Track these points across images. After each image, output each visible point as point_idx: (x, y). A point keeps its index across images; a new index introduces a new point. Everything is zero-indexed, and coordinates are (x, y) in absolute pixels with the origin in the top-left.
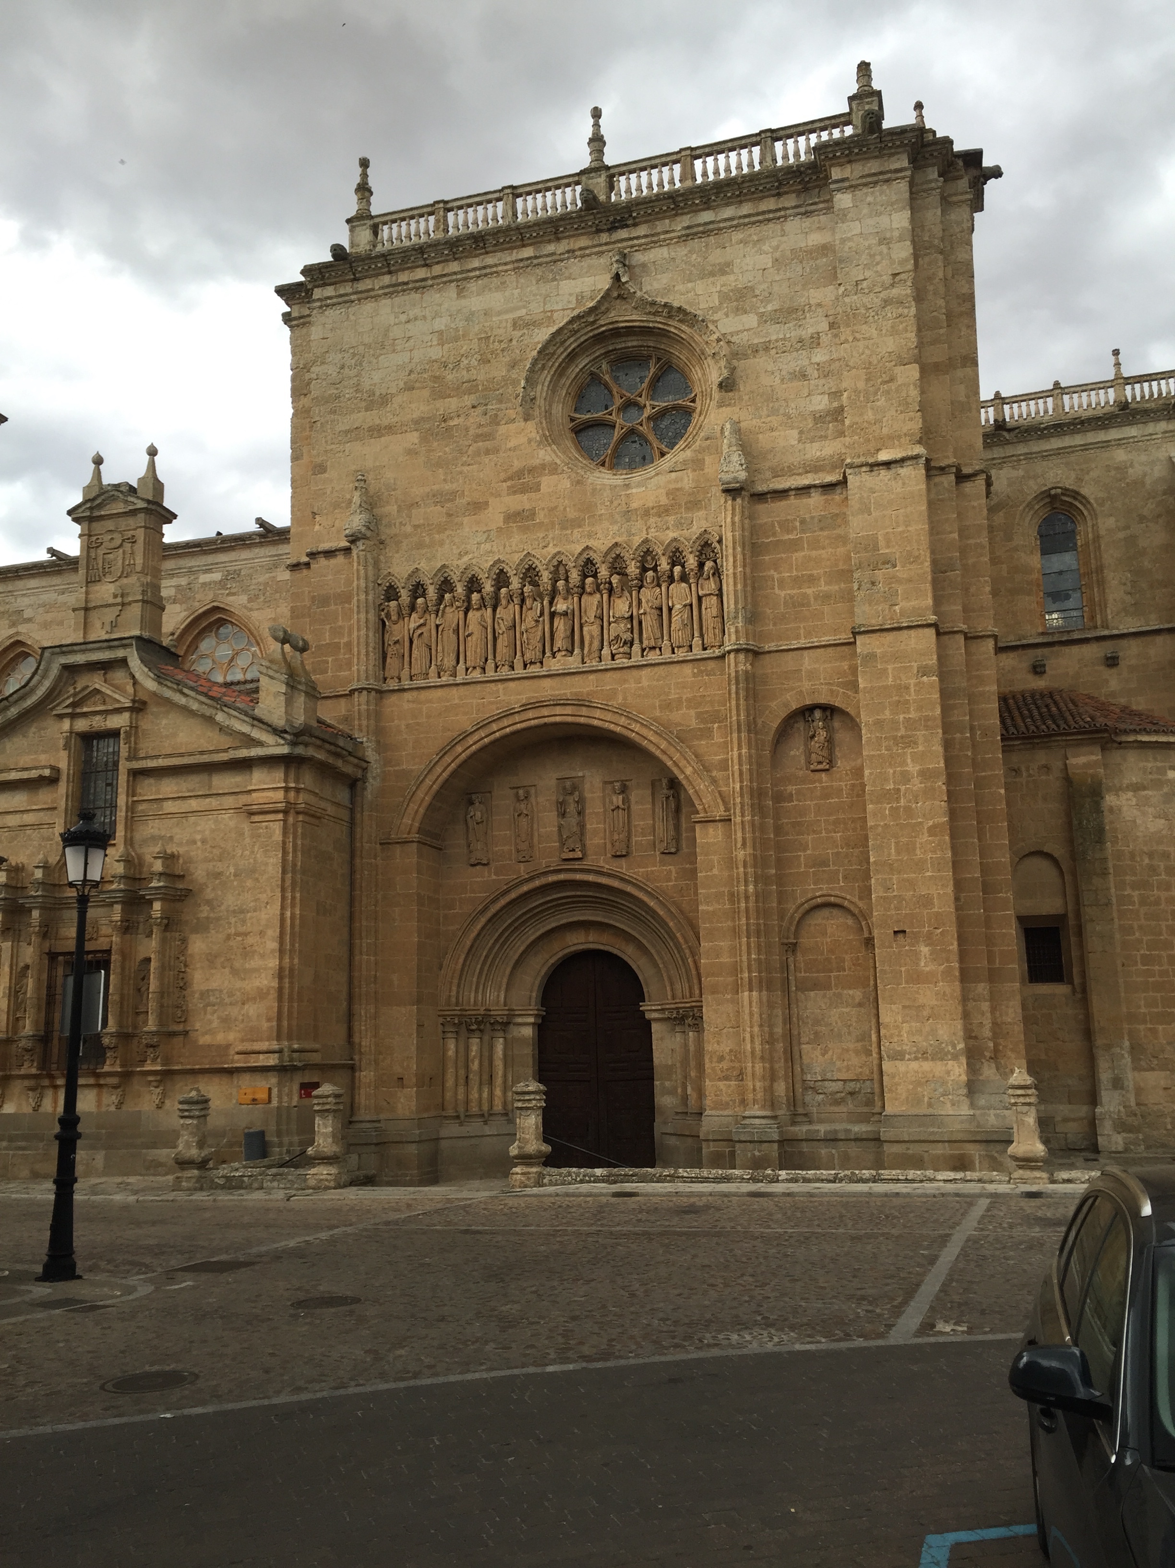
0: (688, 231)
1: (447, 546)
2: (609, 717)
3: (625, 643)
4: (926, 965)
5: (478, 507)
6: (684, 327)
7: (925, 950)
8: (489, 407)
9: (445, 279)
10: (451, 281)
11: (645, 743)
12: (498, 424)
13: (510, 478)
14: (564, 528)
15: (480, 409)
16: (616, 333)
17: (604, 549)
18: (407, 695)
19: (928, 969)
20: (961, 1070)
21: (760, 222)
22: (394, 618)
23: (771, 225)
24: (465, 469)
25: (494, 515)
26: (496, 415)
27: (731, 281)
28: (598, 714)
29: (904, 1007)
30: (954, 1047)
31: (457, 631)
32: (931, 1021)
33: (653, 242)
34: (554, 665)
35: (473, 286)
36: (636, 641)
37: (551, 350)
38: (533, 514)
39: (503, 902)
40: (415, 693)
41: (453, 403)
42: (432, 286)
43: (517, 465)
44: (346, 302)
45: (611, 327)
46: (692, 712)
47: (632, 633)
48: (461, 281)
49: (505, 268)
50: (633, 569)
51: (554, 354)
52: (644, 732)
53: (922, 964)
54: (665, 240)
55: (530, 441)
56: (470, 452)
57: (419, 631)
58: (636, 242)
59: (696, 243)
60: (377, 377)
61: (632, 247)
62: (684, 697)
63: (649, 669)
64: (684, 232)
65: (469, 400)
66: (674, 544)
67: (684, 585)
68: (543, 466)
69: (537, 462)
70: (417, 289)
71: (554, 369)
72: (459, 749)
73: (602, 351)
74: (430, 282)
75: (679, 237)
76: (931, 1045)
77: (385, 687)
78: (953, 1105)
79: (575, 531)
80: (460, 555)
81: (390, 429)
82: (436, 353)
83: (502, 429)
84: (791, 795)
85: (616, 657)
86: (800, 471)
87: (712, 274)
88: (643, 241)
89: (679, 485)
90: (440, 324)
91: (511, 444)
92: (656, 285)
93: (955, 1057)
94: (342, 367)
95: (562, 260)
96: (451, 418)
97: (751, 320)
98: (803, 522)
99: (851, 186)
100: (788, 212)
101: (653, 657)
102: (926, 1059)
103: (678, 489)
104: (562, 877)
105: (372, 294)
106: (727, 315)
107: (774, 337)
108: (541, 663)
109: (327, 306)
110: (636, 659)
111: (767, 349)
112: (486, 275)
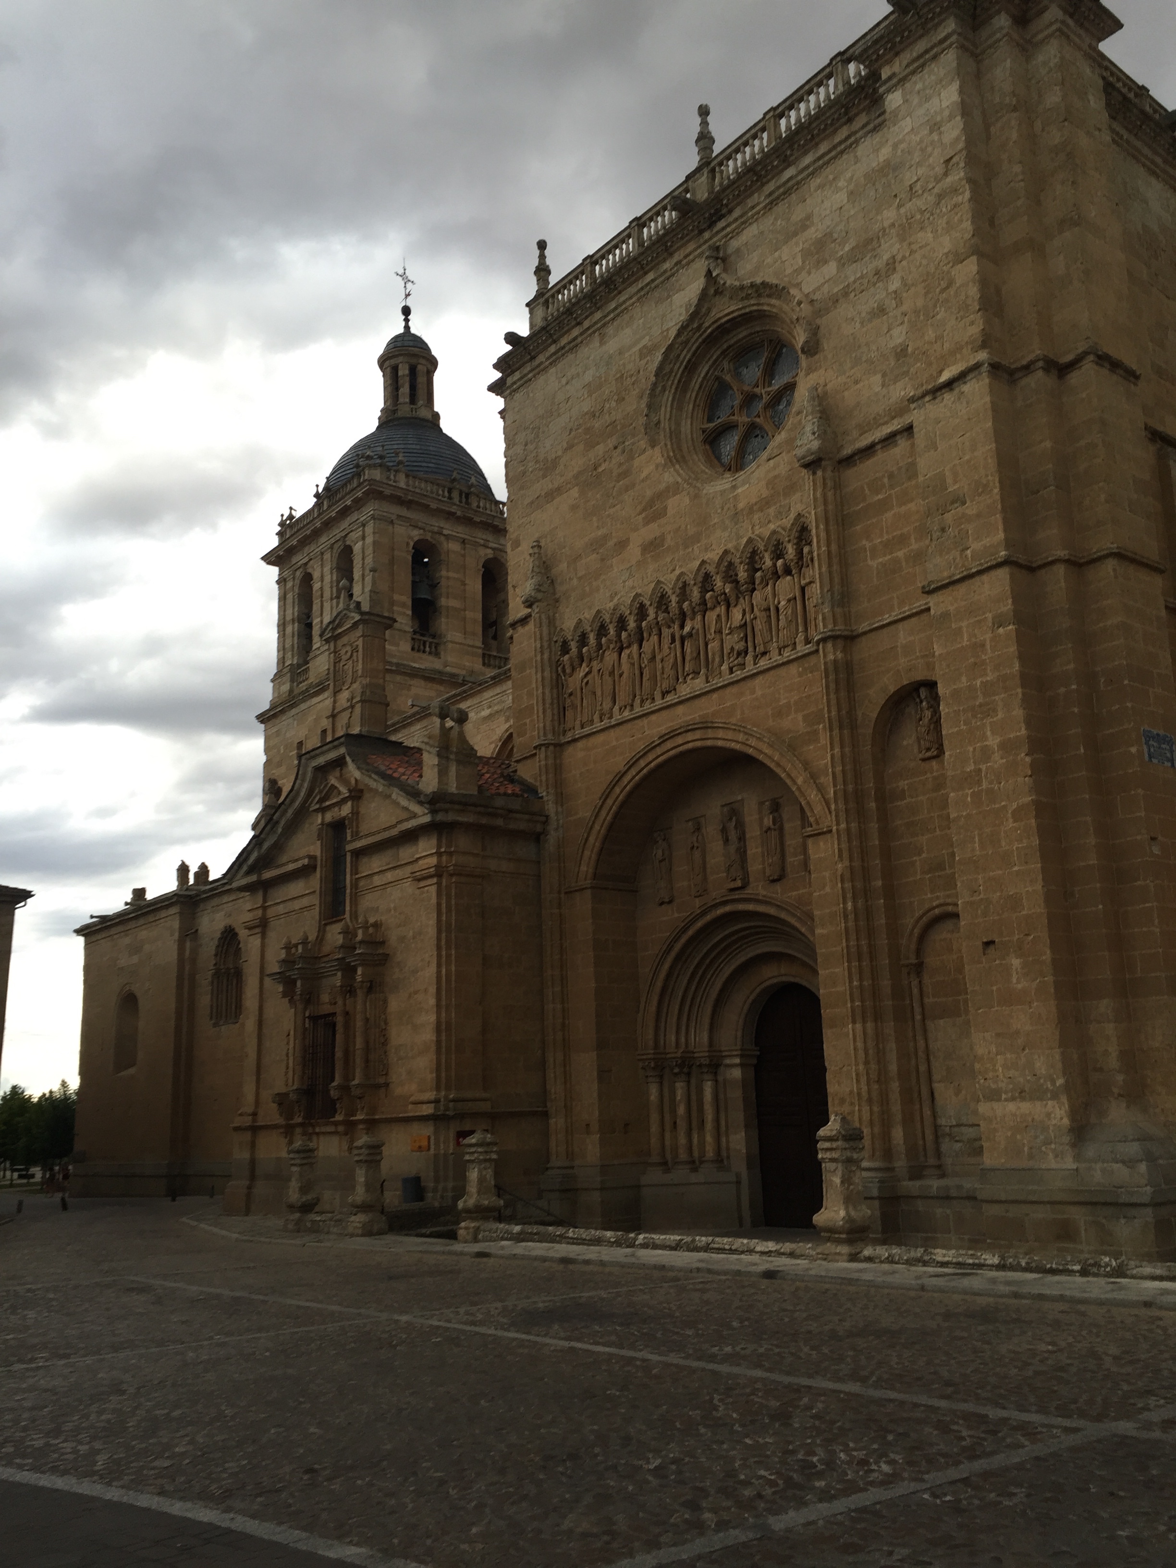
0: (771, 198)
1: (602, 591)
2: (730, 735)
3: (739, 654)
4: (1018, 983)
5: (622, 545)
6: (773, 301)
7: (1016, 962)
8: (627, 443)
9: (590, 332)
10: (594, 332)
11: (761, 757)
12: (633, 459)
13: (644, 510)
14: (686, 547)
15: (619, 450)
16: (725, 329)
17: (717, 558)
18: (580, 744)
19: (1020, 986)
20: (1063, 1112)
21: (834, 158)
22: (568, 671)
23: (845, 156)
24: (612, 511)
25: (634, 552)
26: (631, 449)
27: (813, 233)
28: (721, 734)
29: (998, 1035)
30: (1053, 1082)
31: (612, 673)
32: (1027, 1051)
33: (743, 223)
34: (684, 690)
35: (610, 330)
36: (750, 649)
37: (667, 369)
38: (662, 538)
39: (683, 940)
40: (584, 741)
41: (600, 450)
42: (582, 342)
43: (649, 493)
44: (526, 382)
45: (715, 326)
46: (800, 717)
47: (746, 642)
48: (600, 329)
49: (631, 301)
50: (742, 575)
51: (671, 371)
52: (760, 745)
53: (1014, 981)
54: (753, 216)
55: (657, 466)
56: (614, 494)
57: (585, 680)
58: (729, 229)
59: (781, 208)
60: (549, 444)
61: (726, 236)
62: (792, 701)
63: (761, 677)
64: (767, 201)
66: (775, 537)
67: (789, 578)
68: (668, 489)
69: (663, 486)
70: (571, 349)
71: (674, 387)
72: (617, 790)
73: (718, 352)
74: (580, 339)
75: (765, 207)
76: (1028, 1081)
77: (564, 740)
78: (1056, 1156)
79: (695, 547)
80: (612, 598)
81: (559, 490)
82: (586, 407)
83: (636, 462)
84: (903, 791)
85: (734, 669)
86: (886, 419)
87: (795, 234)
88: (733, 226)
89: (776, 473)
90: (588, 377)
91: (643, 475)
92: (749, 267)
93: (1055, 1096)
94: (526, 445)
95: (673, 275)
96: (600, 465)
97: (831, 269)
98: (891, 476)
99: (900, 81)
100: (858, 135)
101: (763, 663)
102: (1023, 1099)
103: (776, 477)
104: (728, 908)
105: (542, 367)
106: (809, 273)
107: (852, 279)
108: (675, 689)
109: (514, 391)
110: (750, 668)
111: (846, 294)
112: (618, 315)
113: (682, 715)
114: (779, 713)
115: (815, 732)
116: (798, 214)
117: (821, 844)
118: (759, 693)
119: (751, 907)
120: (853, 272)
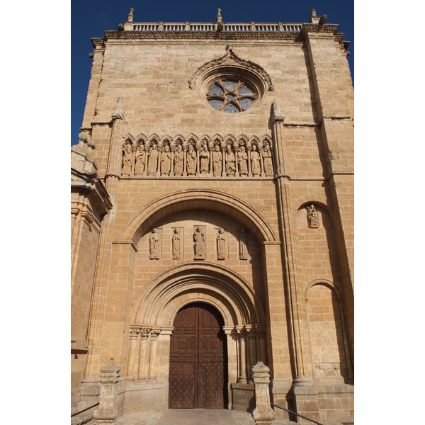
0: (255, 44)
1: (156, 127)
2: (225, 198)
3: (233, 171)
5: (170, 115)
6: (256, 71)
8: (177, 84)
9: (162, 43)
10: (164, 44)
12: (180, 89)
13: (184, 107)
14: (207, 127)
15: (173, 84)
17: (224, 136)
18: (132, 181)
21: (280, 45)
22: (129, 151)
23: (285, 47)
24: (165, 102)
25: (178, 118)
27: (272, 60)
28: (220, 196)
31: (157, 159)
35: (173, 47)
37: (203, 69)
38: (193, 121)
40: (136, 181)
41: (162, 81)
42: (156, 44)
43: (188, 103)
44: (121, 44)
45: (226, 66)
46: (262, 200)
47: (235, 167)
48: (168, 45)
49: (186, 43)
50: (236, 145)
51: (204, 71)
54: (247, 45)
56: (168, 97)
57: (140, 157)
58: (235, 43)
59: (258, 48)
60: (131, 69)
61: (234, 45)
62: (259, 194)
63: (243, 181)
65: (168, 80)
66: (253, 138)
67: (257, 152)
68: (199, 105)
69: (196, 103)
70: (150, 44)
71: (203, 76)
73: (220, 75)
75: (252, 45)
79: (212, 128)
80: (162, 131)
81: (135, 85)
82: (157, 64)
83: (182, 92)
86: (301, 120)
87: (264, 57)
89: (254, 118)
90: (159, 56)
91: (185, 96)
94: (117, 64)
95: (208, 44)
96: (161, 85)
97: (279, 72)
98: (303, 137)
100: (290, 44)
101: (244, 177)
103: (254, 120)
104: (195, 267)
105: (132, 43)
106: (271, 69)
108: (195, 174)
109: (113, 45)
110: (237, 177)
111: (286, 81)
112: (178, 44)
113: (198, 185)
114: (251, 196)
115: (270, 207)
116: (265, 52)
117: (272, 248)
118: (241, 187)
119: (209, 268)
120: (288, 77)
